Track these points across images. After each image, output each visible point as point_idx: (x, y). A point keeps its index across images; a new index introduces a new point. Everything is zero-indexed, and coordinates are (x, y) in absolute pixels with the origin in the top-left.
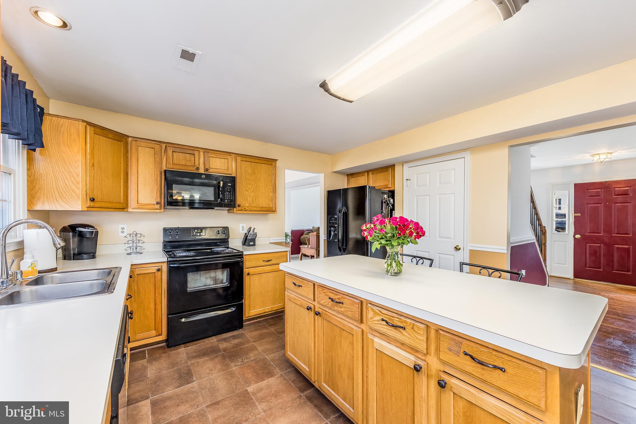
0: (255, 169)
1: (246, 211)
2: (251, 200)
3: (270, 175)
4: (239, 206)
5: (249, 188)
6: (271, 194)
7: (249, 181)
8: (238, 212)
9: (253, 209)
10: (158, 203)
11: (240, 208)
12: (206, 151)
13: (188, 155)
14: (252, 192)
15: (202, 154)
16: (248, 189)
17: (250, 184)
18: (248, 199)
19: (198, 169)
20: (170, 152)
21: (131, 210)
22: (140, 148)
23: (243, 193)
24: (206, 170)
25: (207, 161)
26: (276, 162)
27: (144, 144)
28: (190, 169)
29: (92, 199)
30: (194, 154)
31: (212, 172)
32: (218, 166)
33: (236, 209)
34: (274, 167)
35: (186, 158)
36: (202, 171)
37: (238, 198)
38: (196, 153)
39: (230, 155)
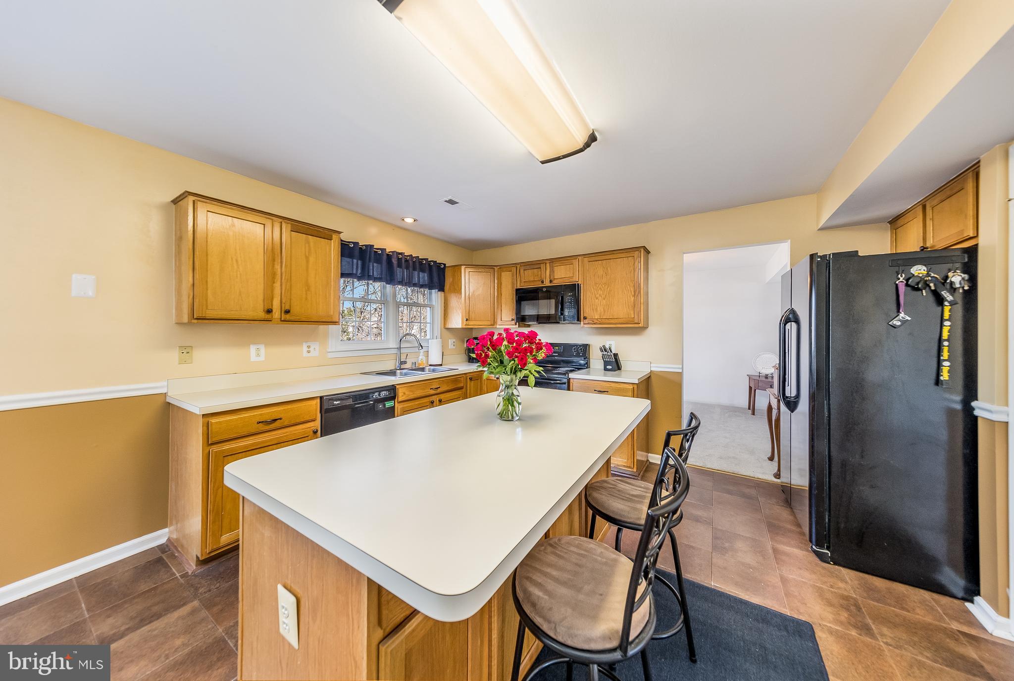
0: (607, 269)
1: (595, 324)
2: (602, 310)
3: (631, 273)
4: (585, 318)
5: (600, 295)
6: (631, 299)
7: (600, 286)
8: (586, 326)
9: (604, 321)
10: (513, 320)
11: (586, 321)
12: (552, 261)
13: (536, 271)
14: (604, 299)
15: (548, 265)
16: (598, 296)
17: (601, 289)
18: (598, 309)
19: (542, 282)
20: (522, 271)
21: (498, 327)
22: (503, 273)
23: (591, 302)
24: (551, 281)
25: (552, 271)
26: (642, 250)
27: (505, 269)
28: (537, 283)
29: (467, 320)
30: (540, 268)
31: (556, 283)
32: (562, 275)
33: (582, 323)
34: (637, 259)
35: (534, 274)
36: (547, 284)
37: (584, 309)
38: (542, 266)
39: (575, 259)
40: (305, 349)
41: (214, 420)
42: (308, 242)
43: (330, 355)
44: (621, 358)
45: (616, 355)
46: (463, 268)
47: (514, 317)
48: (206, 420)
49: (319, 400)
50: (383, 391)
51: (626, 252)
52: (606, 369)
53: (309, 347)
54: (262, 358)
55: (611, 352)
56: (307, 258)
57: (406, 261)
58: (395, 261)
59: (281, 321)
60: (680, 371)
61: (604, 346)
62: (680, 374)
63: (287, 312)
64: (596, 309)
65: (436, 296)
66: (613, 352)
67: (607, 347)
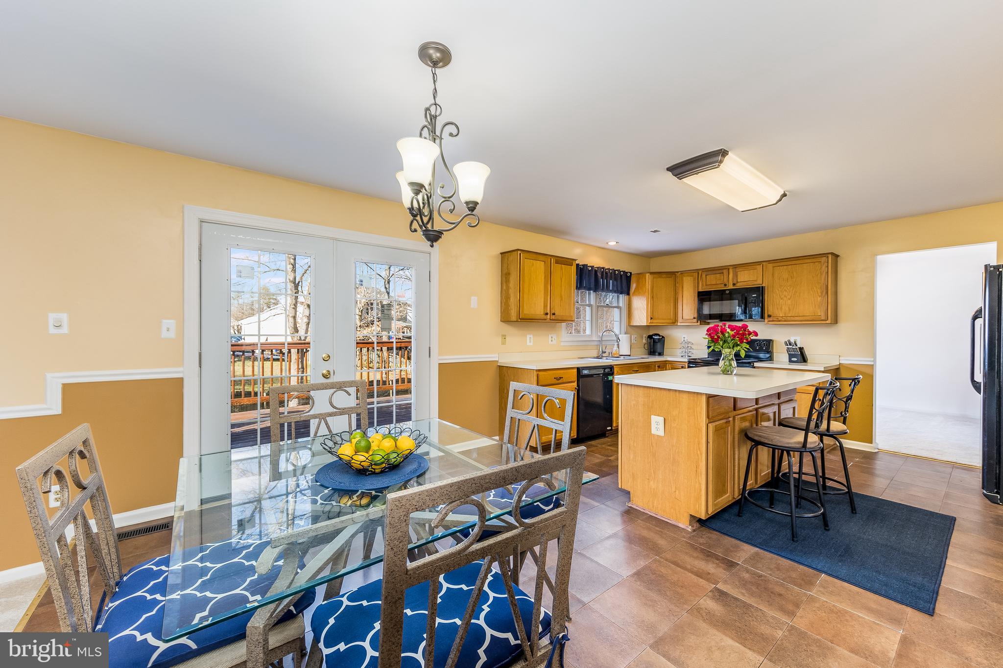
0: (792, 273)
1: (779, 321)
2: (787, 309)
4: (770, 316)
5: (785, 296)
6: (819, 299)
7: (785, 288)
8: (770, 323)
9: (789, 318)
10: (694, 318)
11: (771, 319)
12: (735, 267)
13: (718, 275)
14: (789, 299)
16: (783, 296)
17: (786, 291)
18: (783, 307)
19: (725, 285)
20: (704, 276)
21: (679, 324)
22: (684, 278)
23: (775, 302)
24: (734, 284)
25: (736, 275)
26: (830, 256)
27: (686, 274)
28: (719, 286)
29: (651, 319)
30: (723, 273)
31: (739, 286)
32: (746, 279)
33: (766, 320)
34: (824, 264)
35: (716, 278)
36: (731, 287)
37: (768, 308)
38: (725, 271)
39: (758, 265)
40: (550, 339)
41: (540, 373)
42: (562, 268)
43: (562, 344)
44: (807, 352)
45: (801, 349)
46: (647, 275)
47: (696, 316)
48: (538, 373)
49: (576, 370)
50: (607, 368)
51: (813, 258)
52: (790, 361)
53: (552, 338)
54: (531, 344)
55: (796, 345)
56: (561, 279)
57: (606, 273)
58: (599, 275)
59: (550, 320)
60: (872, 363)
61: (789, 341)
62: (872, 367)
63: (554, 314)
64: (781, 308)
65: (623, 298)
66: (799, 346)
67: (792, 341)
